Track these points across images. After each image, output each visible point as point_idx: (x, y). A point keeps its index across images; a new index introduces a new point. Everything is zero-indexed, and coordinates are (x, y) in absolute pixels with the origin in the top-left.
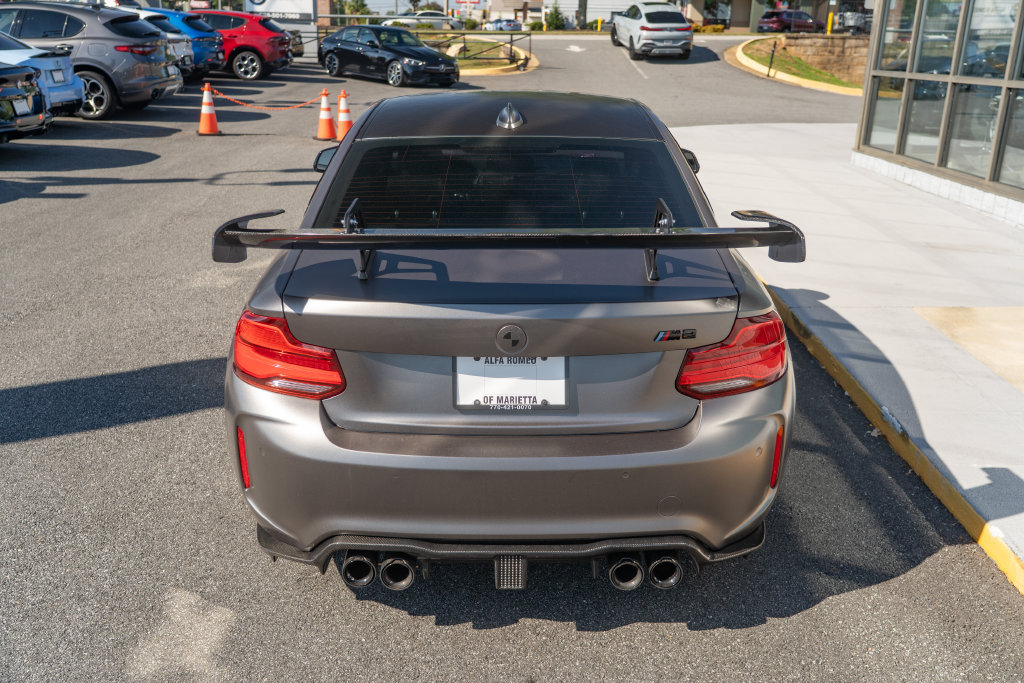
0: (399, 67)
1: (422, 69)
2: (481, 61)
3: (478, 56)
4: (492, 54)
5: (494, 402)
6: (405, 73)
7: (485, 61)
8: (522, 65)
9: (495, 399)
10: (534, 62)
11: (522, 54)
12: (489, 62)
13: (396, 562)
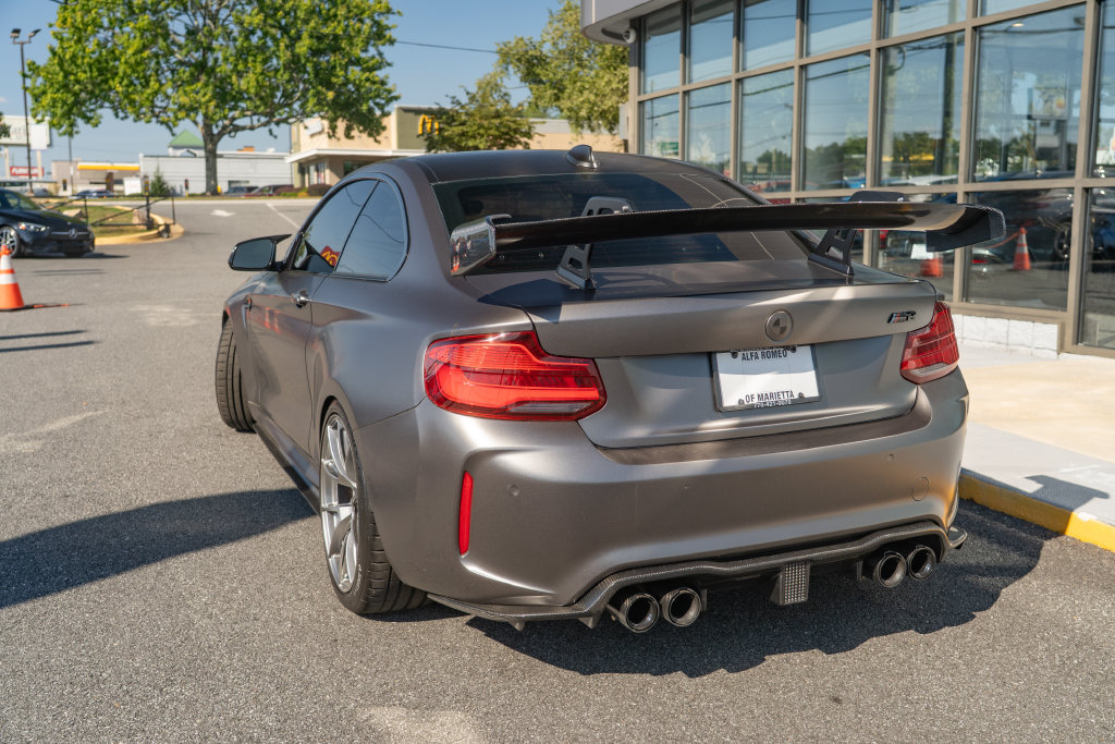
0: (13, 233)
1: (46, 235)
2: (111, 228)
3: (106, 222)
4: (121, 220)
5: (756, 401)
6: (21, 241)
7: (115, 228)
8: (163, 231)
9: (756, 397)
10: (177, 229)
11: (160, 220)
12: (119, 229)
13: (681, 592)
